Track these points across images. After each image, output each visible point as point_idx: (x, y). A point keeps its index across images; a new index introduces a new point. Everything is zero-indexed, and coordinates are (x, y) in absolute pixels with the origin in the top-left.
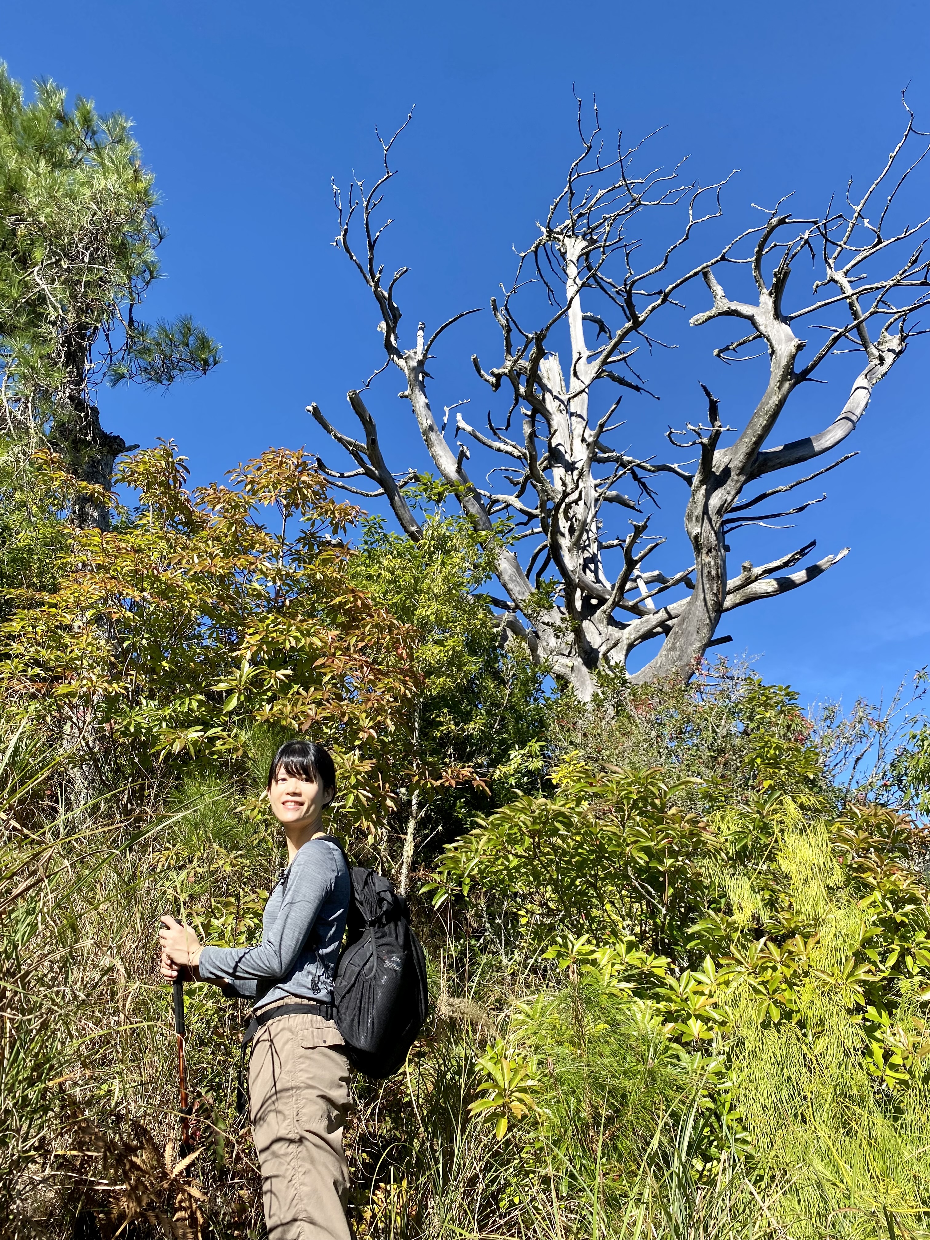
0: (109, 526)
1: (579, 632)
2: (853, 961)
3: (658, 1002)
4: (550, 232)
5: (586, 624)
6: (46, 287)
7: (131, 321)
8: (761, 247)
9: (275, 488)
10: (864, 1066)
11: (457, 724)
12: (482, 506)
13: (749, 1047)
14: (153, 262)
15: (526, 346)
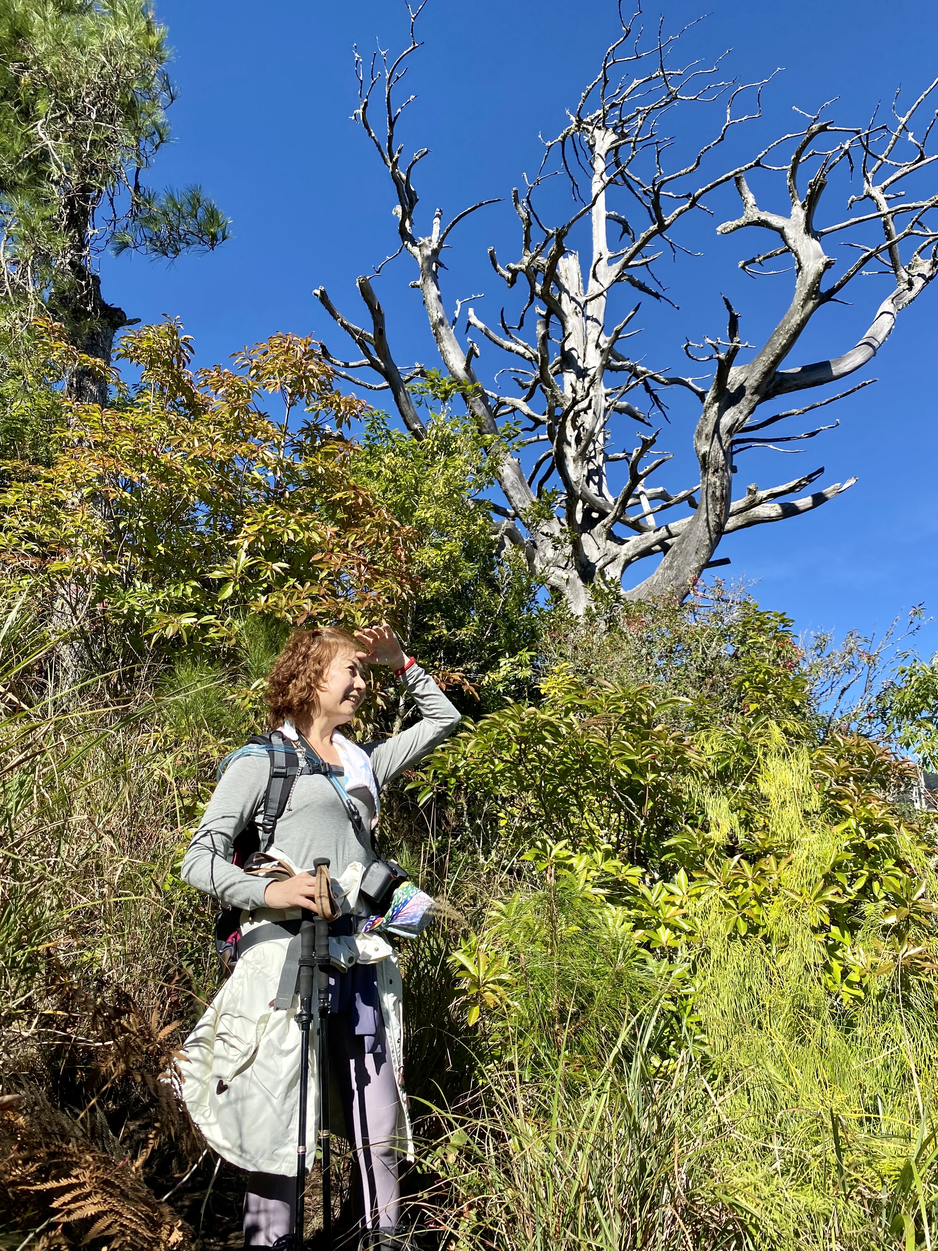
0: (106, 402)
1: (577, 545)
2: (822, 883)
3: (630, 909)
4: (580, 121)
5: (585, 537)
6: (50, 143)
7: (137, 187)
8: (799, 154)
9: (281, 375)
10: (823, 981)
11: (449, 629)
12: (488, 408)
13: (714, 955)
14: (163, 124)
15: (546, 243)
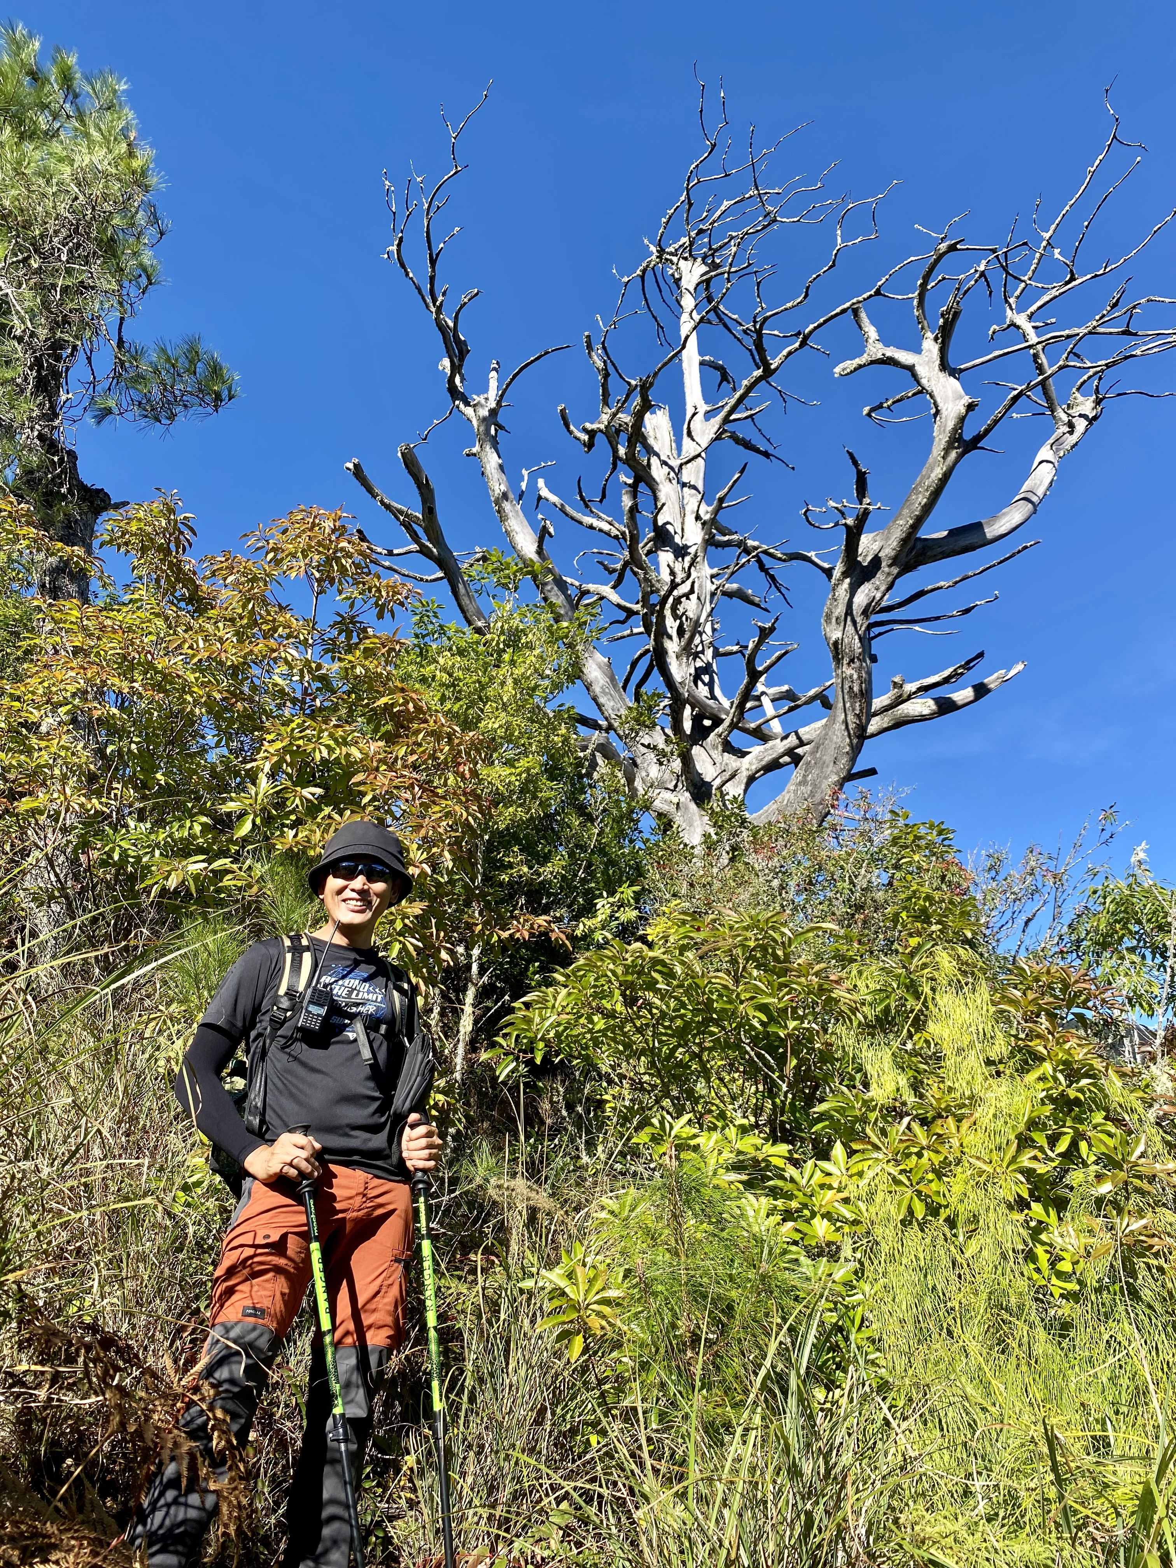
1: (687, 760)
2: (1015, 1145)
3: (775, 1199)
4: (661, 251)
5: (696, 750)
6: (11, 292)
7: (121, 343)
8: (926, 279)
9: (305, 557)
10: (1026, 1273)
11: (530, 868)
12: (568, 597)
14: (151, 265)
15: (628, 396)
